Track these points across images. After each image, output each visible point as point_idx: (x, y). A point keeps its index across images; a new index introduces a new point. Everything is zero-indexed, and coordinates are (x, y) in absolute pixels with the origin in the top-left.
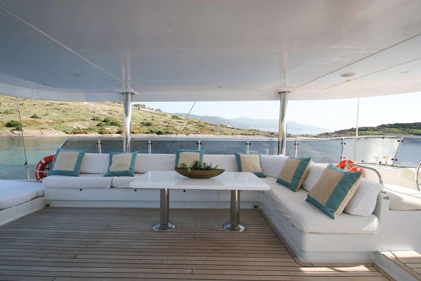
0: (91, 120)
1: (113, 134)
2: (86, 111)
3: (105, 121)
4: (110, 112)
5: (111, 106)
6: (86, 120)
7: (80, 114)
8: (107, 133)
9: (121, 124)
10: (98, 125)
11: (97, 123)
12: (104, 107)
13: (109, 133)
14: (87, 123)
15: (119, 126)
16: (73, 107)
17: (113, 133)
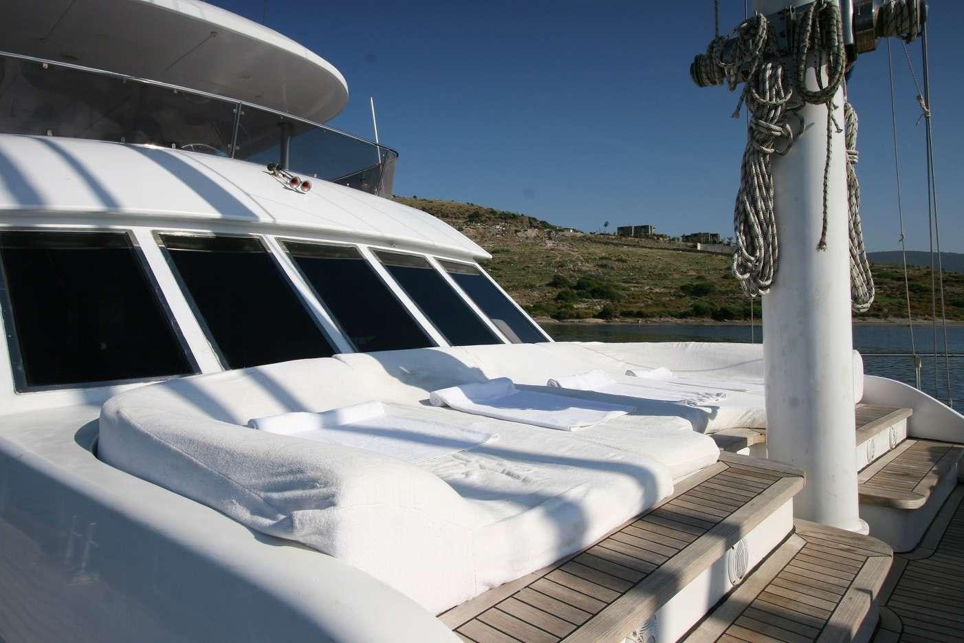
0: (547, 285)
1: (586, 318)
2: (544, 263)
3: (579, 286)
4: (604, 262)
5: (611, 248)
6: (535, 286)
7: (529, 272)
8: (571, 316)
9: (620, 292)
10: (560, 297)
11: (556, 292)
12: (591, 250)
13: (575, 316)
14: (536, 294)
15: (612, 300)
16: (516, 258)
17: (587, 315)
